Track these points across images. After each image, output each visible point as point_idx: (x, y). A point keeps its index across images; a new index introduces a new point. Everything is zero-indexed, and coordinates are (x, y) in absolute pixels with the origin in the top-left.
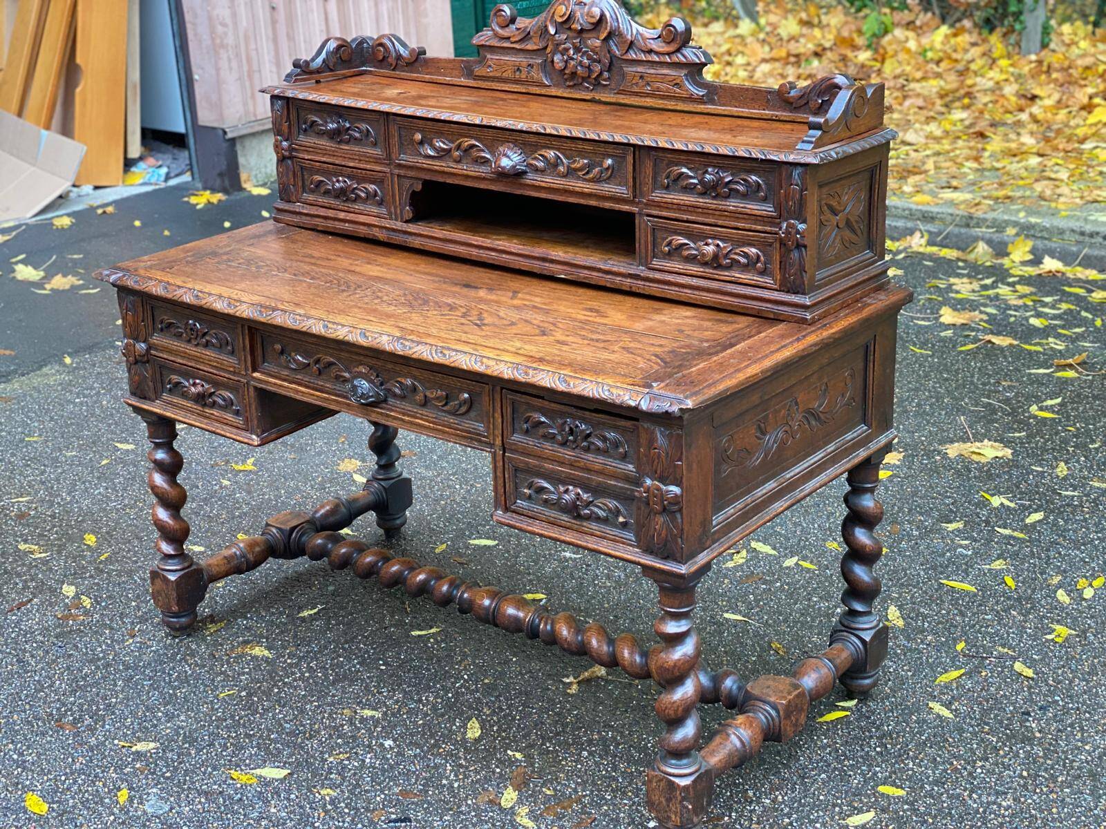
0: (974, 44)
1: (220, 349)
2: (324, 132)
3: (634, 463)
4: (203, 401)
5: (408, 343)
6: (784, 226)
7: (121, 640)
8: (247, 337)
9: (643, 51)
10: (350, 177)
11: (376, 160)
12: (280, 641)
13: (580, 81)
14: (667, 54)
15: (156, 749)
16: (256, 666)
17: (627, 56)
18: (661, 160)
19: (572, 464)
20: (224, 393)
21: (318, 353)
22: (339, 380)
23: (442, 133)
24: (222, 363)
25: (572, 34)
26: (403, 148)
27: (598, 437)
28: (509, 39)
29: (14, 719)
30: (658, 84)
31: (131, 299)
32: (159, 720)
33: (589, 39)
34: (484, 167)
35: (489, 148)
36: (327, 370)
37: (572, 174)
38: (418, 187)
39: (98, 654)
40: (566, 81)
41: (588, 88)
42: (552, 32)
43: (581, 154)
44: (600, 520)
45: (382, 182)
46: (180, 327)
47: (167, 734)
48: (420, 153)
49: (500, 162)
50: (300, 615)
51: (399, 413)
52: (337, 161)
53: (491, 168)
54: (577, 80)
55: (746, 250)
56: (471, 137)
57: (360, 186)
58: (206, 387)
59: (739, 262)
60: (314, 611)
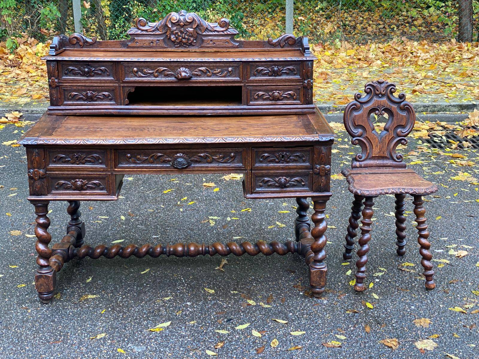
1: (93, 163)
2: (79, 73)
3: (309, 162)
4: (81, 188)
5: (210, 139)
6: (306, 82)
7: (25, 312)
8: (113, 154)
9: (211, 31)
10: (94, 91)
11: (111, 82)
12: (94, 291)
13: (182, 44)
14: (223, 31)
15: (107, 335)
16: (99, 301)
17: (204, 33)
18: (253, 65)
19: (283, 169)
20: (95, 182)
21: (153, 153)
22: (165, 162)
23: (148, 67)
24: (96, 168)
25: (178, 27)
26: (126, 75)
27: (294, 156)
28: (146, 31)
29: (27, 348)
30: (219, 43)
31: (37, 151)
32: (91, 327)
33: (187, 28)
34: (170, 77)
35: (172, 70)
36: (157, 160)
37: (213, 75)
38: (133, 90)
39: (23, 319)
40: (175, 45)
41: (186, 47)
42: (170, 26)
43: (218, 67)
44: (294, 186)
45: (113, 90)
46: (68, 158)
47: (103, 330)
48: (136, 76)
49: (180, 74)
50: (87, 282)
51: (199, 168)
52: (87, 85)
53: (176, 77)
54: (181, 44)
55: (289, 92)
56: (164, 67)
57: (100, 94)
58: (84, 181)
59: (287, 97)
60: (91, 279)
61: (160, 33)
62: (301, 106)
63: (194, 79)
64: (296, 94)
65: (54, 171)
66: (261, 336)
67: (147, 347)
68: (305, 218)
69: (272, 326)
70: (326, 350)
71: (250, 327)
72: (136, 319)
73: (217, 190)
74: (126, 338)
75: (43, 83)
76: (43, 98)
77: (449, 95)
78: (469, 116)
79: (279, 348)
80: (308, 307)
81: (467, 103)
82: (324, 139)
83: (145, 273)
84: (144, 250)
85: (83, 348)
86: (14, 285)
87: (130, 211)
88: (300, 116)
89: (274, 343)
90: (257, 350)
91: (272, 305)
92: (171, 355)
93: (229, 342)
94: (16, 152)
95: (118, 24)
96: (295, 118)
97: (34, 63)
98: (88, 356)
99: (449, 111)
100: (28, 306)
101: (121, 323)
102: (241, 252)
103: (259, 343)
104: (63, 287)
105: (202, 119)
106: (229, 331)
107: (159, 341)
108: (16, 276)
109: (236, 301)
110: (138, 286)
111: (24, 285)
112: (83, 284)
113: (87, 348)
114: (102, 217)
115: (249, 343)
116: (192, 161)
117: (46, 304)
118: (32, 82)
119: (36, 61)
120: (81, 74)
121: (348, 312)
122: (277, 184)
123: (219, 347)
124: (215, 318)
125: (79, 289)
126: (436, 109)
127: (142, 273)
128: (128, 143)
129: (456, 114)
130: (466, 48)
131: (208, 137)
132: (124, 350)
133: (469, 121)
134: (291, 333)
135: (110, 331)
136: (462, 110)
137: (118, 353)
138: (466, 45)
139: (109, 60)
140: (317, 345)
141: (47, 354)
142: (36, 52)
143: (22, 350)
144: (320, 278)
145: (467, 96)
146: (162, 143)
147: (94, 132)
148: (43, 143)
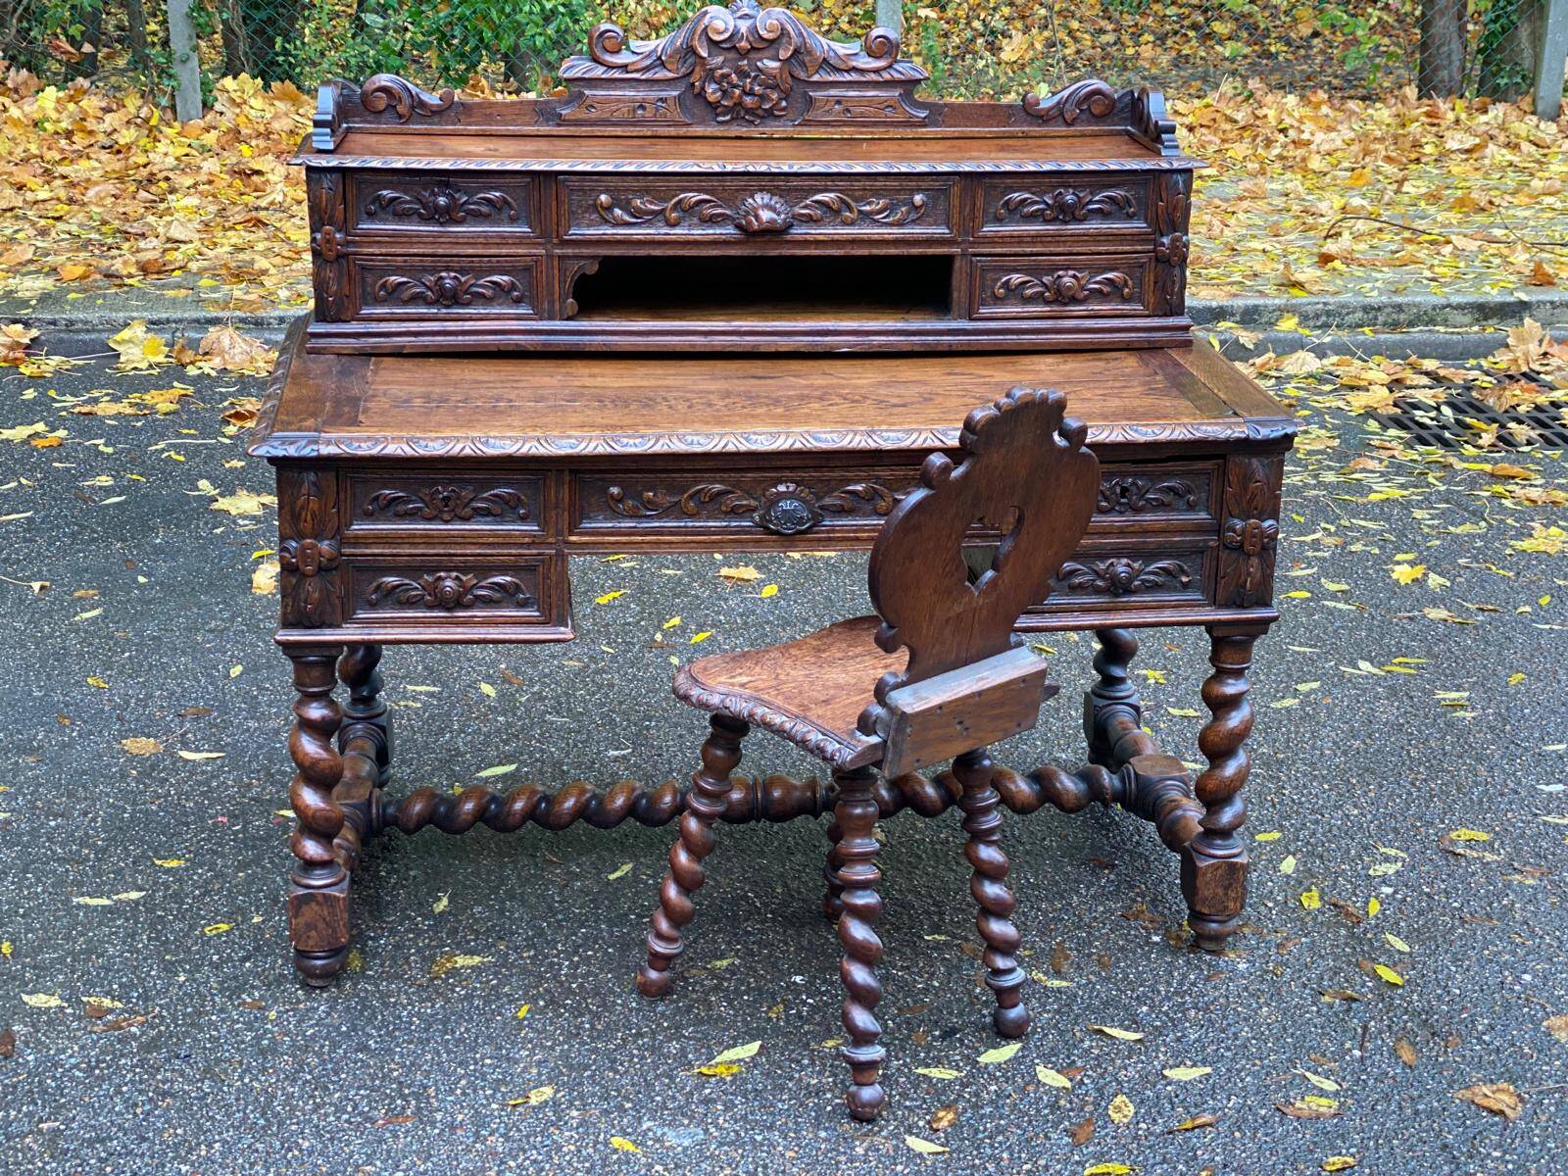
0: (107, 110)
1: (499, 517)
2: (416, 212)
3: (1207, 510)
4: (456, 602)
5: (892, 435)
6: (1166, 240)
7: (256, 1018)
8: (566, 486)
9: (838, 70)
10: (462, 271)
11: (520, 240)
12: (468, 942)
13: (742, 113)
14: (877, 71)
15: (557, 1091)
16: (495, 974)
17: (816, 78)
18: (995, 187)
19: (1122, 532)
20: (499, 579)
21: (697, 483)
22: (735, 512)
23: (647, 191)
24: (508, 534)
25: (732, 55)
26: (574, 218)
27: (1161, 490)
28: (624, 67)
29: (306, 1144)
30: (862, 109)
31: (312, 477)
32: (499, 1067)
33: (760, 60)
34: (720, 227)
35: (727, 202)
36: (710, 504)
37: (862, 219)
38: (592, 269)
39: (259, 1043)
40: (717, 115)
41: (752, 122)
42: (704, 54)
43: (878, 193)
44: (1155, 587)
45: (528, 269)
46: (414, 502)
47: (540, 1074)
48: (607, 222)
49: (757, 217)
50: (437, 911)
51: (849, 532)
52: (441, 251)
53: (738, 227)
54: (738, 113)
55: (1109, 275)
56: (699, 191)
57: (481, 282)
58: (464, 578)
59: (1100, 291)
60: (445, 901)
61: (671, 75)
62: (1148, 320)
63: (799, 231)
64: (1130, 282)
65: (367, 545)
66: (1068, 1085)
67: (706, 1131)
68: (1122, 687)
69: (1096, 1052)
70: (1295, 1128)
71: (1023, 1057)
72: (640, 1035)
73: (770, 590)
74: (628, 1100)
75: (80, 225)
76: (98, 276)
77: (1436, 269)
78: (1510, 341)
79: (1143, 1126)
80: (1194, 984)
81: (1499, 299)
82: (1265, 433)
83: (620, 878)
84: (620, 801)
85: (493, 1138)
86: (192, 928)
87: (503, 666)
88: (1146, 356)
89: (1118, 1109)
90: (1073, 1135)
91: (1072, 980)
92: (793, 1154)
93: (972, 1108)
94: (56, 464)
95: (313, 25)
96: (1130, 363)
97: (36, 156)
98: (518, 1167)
99: (1445, 323)
100: (262, 998)
101: (595, 1051)
102: (939, 804)
103: (1072, 1110)
104: (361, 933)
105: (825, 365)
106: (959, 1069)
107: (740, 1110)
108: (187, 896)
109: (953, 969)
110: (611, 923)
111: (224, 927)
112: (426, 918)
113: (506, 1137)
114: (419, 689)
115: (1038, 1111)
116: (822, 508)
117: (322, 988)
118: (43, 222)
119: (40, 147)
120: (420, 215)
121: (1326, 999)
122: (1100, 583)
123: (944, 1123)
124: (899, 1026)
125: (418, 936)
126: (1402, 317)
127: (612, 877)
128: (620, 449)
129: (1467, 333)
130: (1451, 116)
131: (884, 427)
132: (634, 1142)
133: (1511, 356)
134: (1166, 1072)
135: (568, 1074)
136: (1486, 320)
137: (615, 1151)
138: (1448, 105)
139: (518, 167)
140: (1263, 1112)
141: (378, 1163)
142: (36, 116)
143: (290, 1149)
144: (1226, 888)
145: (1494, 274)
146: (734, 449)
147: (495, 412)
148: (339, 451)
